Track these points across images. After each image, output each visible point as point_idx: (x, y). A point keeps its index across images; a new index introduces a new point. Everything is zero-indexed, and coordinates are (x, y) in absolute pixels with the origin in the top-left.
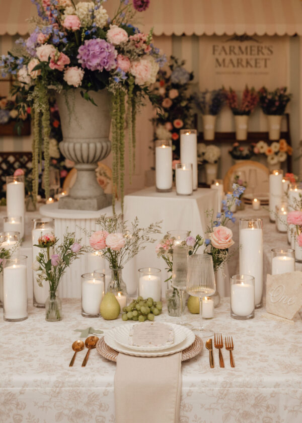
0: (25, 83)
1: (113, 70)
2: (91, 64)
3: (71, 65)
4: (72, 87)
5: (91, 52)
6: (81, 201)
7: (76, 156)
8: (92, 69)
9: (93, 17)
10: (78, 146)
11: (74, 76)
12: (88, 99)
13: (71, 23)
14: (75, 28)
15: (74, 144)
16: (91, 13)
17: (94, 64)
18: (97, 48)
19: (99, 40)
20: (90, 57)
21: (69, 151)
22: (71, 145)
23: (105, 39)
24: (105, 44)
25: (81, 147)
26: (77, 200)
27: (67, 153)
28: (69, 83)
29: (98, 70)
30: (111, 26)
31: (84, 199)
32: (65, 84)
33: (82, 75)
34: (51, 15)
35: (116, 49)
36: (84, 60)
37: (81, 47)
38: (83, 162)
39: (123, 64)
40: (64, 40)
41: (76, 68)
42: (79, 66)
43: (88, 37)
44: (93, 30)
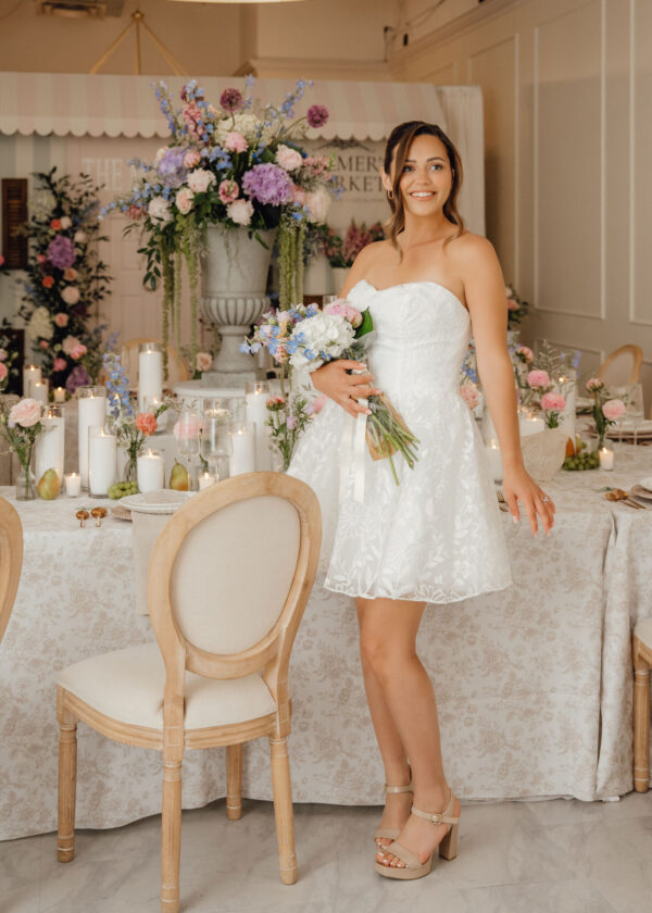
0: (161, 220)
1: (290, 204)
2: (265, 196)
3: (239, 198)
4: (237, 225)
5: (265, 182)
6: (235, 376)
7: (228, 317)
8: (265, 203)
9: (260, 135)
10: (231, 304)
11: (241, 212)
12: (259, 240)
13: (236, 143)
14: (241, 149)
15: (227, 301)
16: (257, 131)
17: (266, 196)
18: (271, 176)
19: (270, 165)
20: (263, 187)
21: (218, 309)
22: (222, 303)
23: (276, 163)
24: (280, 171)
25: (236, 304)
26: (229, 375)
27: (215, 312)
28: (235, 220)
29: (271, 205)
30: (279, 146)
31: (238, 372)
32: (230, 221)
33: (252, 211)
34: (195, 130)
35: (291, 176)
36: (253, 192)
37: (248, 175)
38: (229, 323)
39: (300, 197)
40: (230, 166)
41: (243, 200)
42: (247, 198)
43: (255, 162)
44: (260, 151)
